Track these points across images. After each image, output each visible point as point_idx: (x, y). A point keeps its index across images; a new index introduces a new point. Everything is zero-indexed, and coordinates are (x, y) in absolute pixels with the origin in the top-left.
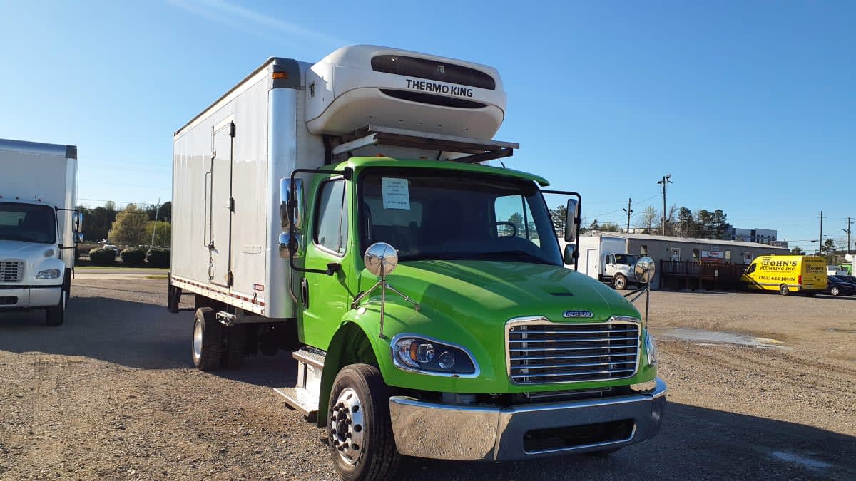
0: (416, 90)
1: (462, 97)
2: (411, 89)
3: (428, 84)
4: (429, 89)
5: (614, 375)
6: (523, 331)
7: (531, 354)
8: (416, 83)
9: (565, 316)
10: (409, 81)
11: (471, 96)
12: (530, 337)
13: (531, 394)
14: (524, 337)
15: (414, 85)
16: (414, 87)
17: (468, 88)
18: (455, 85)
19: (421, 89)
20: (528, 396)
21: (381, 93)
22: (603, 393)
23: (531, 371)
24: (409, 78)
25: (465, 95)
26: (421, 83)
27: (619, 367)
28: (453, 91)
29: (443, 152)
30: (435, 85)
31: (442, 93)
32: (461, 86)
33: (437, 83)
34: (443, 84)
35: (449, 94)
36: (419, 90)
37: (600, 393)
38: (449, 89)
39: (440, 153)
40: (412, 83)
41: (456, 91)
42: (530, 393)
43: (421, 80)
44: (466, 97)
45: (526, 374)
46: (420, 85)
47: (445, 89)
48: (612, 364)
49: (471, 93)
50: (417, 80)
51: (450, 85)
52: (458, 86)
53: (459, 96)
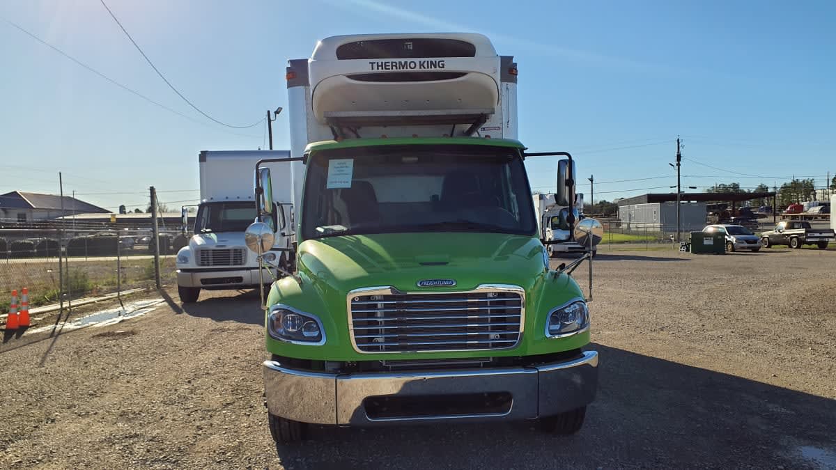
1: (433, 69)
2: (375, 70)
3: (392, 63)
4: (394, 68)
5: (494, 345)
6: (379, 300)
7: (387, 323)
8: (380, 64)
9: (419, 285)
10: (372, 63)
11: (443, 67)
12: (386, 306)
14: (379, 306)
15: (378, 66)
16: (378, 69)
17: (438, 59)
18: (422, 60)
19: (386, 69)
20: (384, 364)
22: (484, 364)
24: (372, 60)
26: (385, 63)
27: (502, 337)
28: (421, 65)
29: (456, 126)
30: (400, 63)
31: (409, 69)
32: (430, 59)
33: (403, 60)
34: (409, 60)
35: (417, 69)
36: (384, 70)
37: (480, 364)
38: (416, 64)
39: (454, 127)
40: (375, 66)
41: (426, 65)
42: (386, 361)
43: (384, 60)
44: (438, 69)
45: (382, 343)
46: (385, 65)
47: (412, 65)
48: (492, 335)
49: (443, 65)
50: (380, 61)
51: (417, 60)
52: (426, 59)
53: (429, 69)
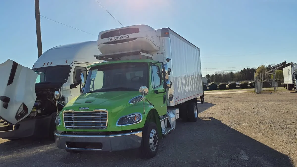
0: (111, 41)
13: (75, 132)
21: (104, 45)
23: (75, 125)
25: (126, 38)
